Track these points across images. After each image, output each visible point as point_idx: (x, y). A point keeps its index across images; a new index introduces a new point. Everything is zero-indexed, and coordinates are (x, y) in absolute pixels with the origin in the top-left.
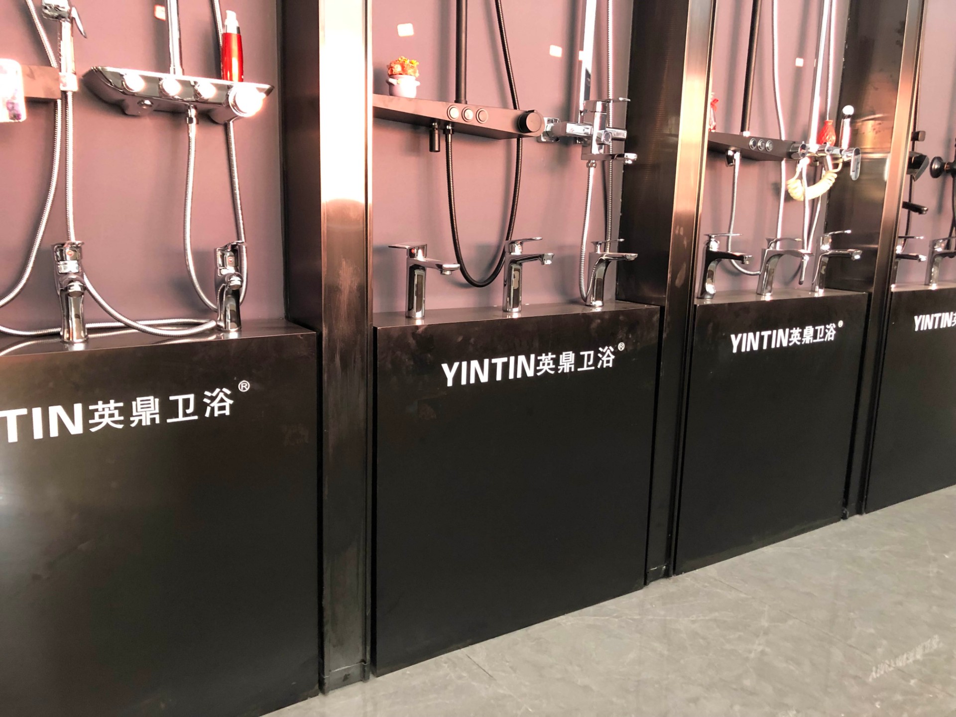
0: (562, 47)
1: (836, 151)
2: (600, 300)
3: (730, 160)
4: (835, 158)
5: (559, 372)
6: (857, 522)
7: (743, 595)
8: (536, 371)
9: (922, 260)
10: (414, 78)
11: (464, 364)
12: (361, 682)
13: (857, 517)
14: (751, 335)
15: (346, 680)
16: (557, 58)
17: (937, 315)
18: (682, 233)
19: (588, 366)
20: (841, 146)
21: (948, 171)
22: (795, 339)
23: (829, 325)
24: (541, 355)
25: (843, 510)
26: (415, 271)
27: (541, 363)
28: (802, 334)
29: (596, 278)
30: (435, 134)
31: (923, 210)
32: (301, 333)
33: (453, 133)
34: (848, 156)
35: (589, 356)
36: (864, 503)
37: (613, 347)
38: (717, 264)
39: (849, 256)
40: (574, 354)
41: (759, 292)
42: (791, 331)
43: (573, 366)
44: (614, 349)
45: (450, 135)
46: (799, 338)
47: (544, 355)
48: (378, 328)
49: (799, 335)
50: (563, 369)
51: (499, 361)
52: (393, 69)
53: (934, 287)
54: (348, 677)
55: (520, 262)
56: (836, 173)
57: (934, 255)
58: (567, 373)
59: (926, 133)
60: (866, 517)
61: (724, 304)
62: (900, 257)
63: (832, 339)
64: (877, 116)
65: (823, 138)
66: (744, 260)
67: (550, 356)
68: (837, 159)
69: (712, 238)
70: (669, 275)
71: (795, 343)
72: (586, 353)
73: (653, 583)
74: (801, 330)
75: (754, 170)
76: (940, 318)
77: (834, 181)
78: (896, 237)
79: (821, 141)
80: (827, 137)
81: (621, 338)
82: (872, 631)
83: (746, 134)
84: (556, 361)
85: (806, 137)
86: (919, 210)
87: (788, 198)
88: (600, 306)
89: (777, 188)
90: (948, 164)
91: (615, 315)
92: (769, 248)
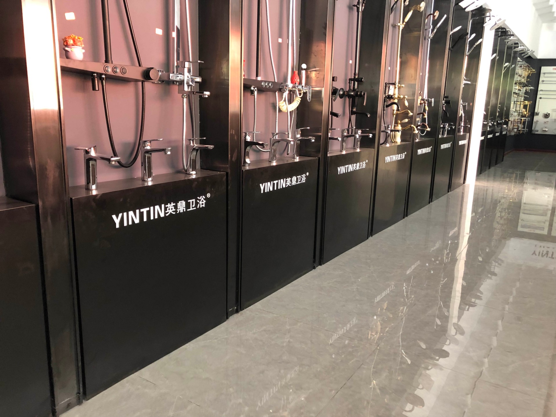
0: (162, 29)
1: (300, 87)
2: (194, 171)
3: (252, 92)
4: (299, 90)
5: (178, 212)
6: (320, 269)
7: (275, 315)
8: (165, 213)
9: (339, 140)
10: (81, 47)
11: (125, 214)
12: (78, 406)
13: (319, 267)
14: (269, 183)
15: (69, 407)
16: (160, 35)
17: (347, 166)
18: (234, 133)
19: (193, 208)
20: (302, 84)
21: (346, 95)
22: (288, 184)
23: (303, 175)
24: (168, 204)
25: (313, 265)
26: (90, 162)
27: (168, 209)
28: (291, 180)
29: (191, 159)
30: (95, 80)
31: (338, 115)
32: (25, 206)
33: (106, 80)
34: (305, 90)
35: (193, 202)
36: (322, 260)
37: (204, 196)
38: (250, 148)
39: (310, 140)
40: (185, 202)
41: (270, 161)
42: (287, 180)
43: (185, 209)
44: (205, 197)
45: (104, 81)
46: (290, 183)
47: (169, 204)
48: (73, 198)
49: (290, 181)
50: (180, 210)
51: (145, 210)
52: (68, 42)
53: (344, 152)
54: (70, 404)
55: (151, 152)
56: (300, 98)
57: (343, 137)
58: (182, 213)
59: (338, 78)
60: (323, 266)
61: (256, 169)
62: (331, 138)
63: (304, 181)
64: (317, 69)
65: (294, 80)
66: (264, 145)
67: (172, 204)
68: (301, 91)
69: (247, 134)
70: (229, 156)
71: (289, 185)
72: (191, 201)
73: (230, 317)
74: (291, 179)
75: (263, 96)
76: (348, 167)
77: (300, 102)
78: (329, 129)
79: (293, 82)
80: (296, 80)
81: (208, 191)
82: (335, 321)
83: (259, 79)
84: (176, 207)
85: (286, 80)
86: (336, 115)
87: (280, 111)
88: (195, 174)
89: (274, 106)
90: (347, 92)
91: (204, 178)
92: (273, 138)
